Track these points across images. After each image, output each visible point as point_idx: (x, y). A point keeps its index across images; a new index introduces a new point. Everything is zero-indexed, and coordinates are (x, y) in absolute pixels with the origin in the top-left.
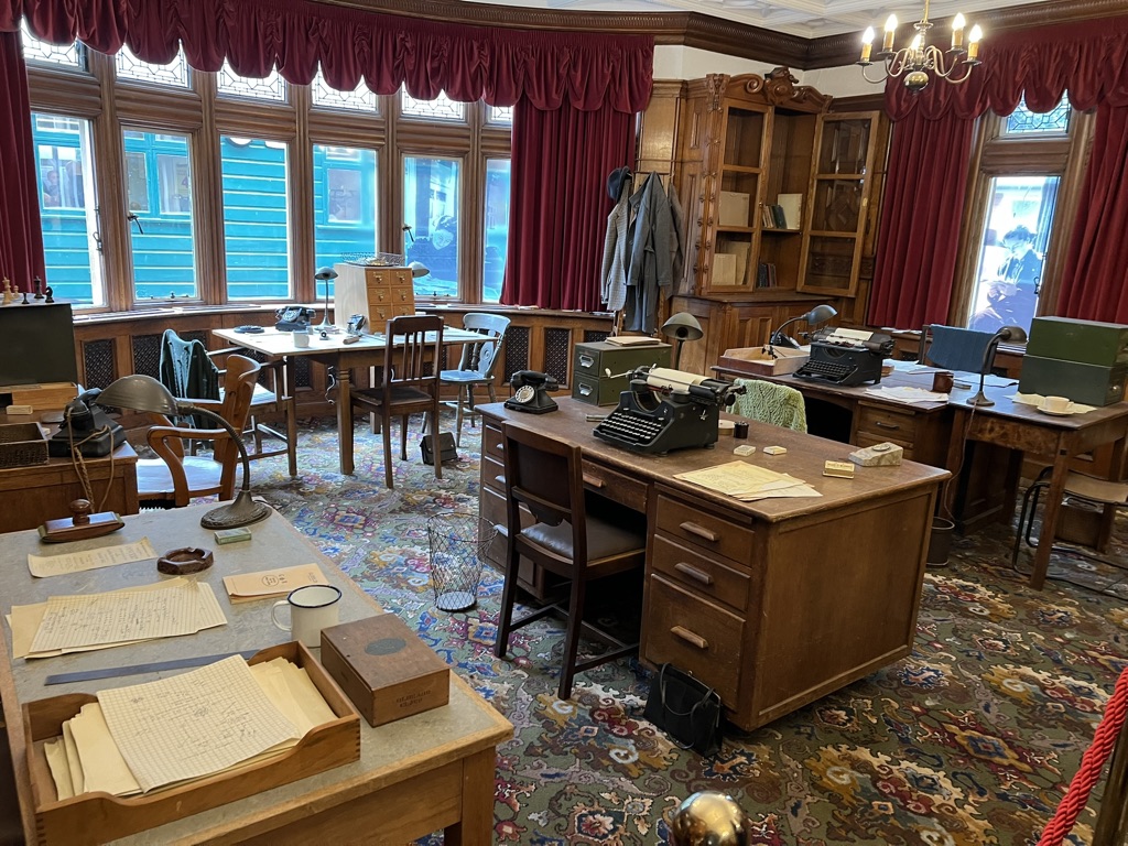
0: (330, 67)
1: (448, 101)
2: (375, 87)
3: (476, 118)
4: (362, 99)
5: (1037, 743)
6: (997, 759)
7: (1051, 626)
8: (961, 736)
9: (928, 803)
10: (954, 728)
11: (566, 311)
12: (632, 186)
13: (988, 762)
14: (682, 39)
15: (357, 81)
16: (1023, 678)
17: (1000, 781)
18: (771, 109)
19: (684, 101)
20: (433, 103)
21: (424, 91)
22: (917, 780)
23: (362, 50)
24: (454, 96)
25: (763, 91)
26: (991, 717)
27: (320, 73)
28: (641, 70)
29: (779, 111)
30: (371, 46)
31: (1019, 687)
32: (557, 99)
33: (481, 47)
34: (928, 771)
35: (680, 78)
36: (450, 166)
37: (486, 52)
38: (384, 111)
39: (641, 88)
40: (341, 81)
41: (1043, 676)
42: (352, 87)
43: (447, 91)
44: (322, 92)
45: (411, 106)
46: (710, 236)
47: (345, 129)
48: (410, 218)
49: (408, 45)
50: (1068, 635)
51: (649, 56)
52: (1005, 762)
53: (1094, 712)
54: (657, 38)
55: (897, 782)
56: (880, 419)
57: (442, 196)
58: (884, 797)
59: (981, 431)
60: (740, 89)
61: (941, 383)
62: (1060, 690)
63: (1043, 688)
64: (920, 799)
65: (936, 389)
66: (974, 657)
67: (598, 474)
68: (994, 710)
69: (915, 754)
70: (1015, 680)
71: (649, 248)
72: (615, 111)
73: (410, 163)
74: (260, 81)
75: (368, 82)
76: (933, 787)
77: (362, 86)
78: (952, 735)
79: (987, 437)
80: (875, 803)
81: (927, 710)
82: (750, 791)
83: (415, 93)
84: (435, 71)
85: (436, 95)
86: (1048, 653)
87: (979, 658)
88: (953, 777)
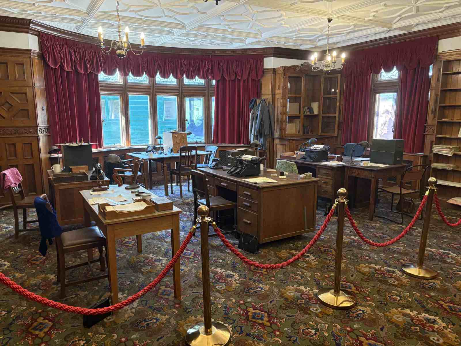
0: (161, 72)
1: (199, 80)
2: (176, 77)
3: (208, 84)
4: (172, 80)
12: (257, 103)
14: (272, 55)
15: (170, 75)
18: (304, 75)
19: (274, 75)
20: (194, 80)
21: (190, 76)
23: (171, 66)
24: (201, 78)
25: (300, 70)
27: (158, 73)
28: (259, 66)
30: (174, 65)
32: (233, 77)
33: (208, 63)
35: (272, 67)
36: (200, 100)
37: (210, 64)
38: (179, 83)
39: (259, 72)
40: (165, 75)
42: (168, 77)
43: (198, 76)
44: (159, 79)
45: (187, 81)
47: (167, 90)
49: (185, 63)
51: (262, 61)
54: (265, 55)
60: (292, 70)
73: (187, 100)
74: (140, 78)
75: (173, 75)
83: (188, 77)
84: (194, 71)
85: (195, 78)
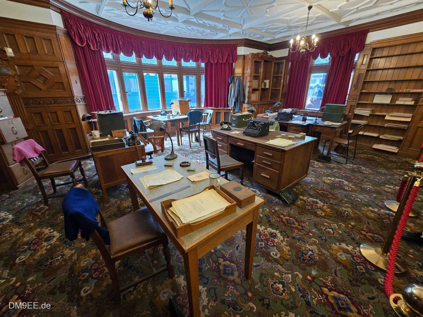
0: (166, 56)
1: (192, 62)
2: (177, 60)
3: (198, 66)
4: (173, 63)
5: (335, 192)
6: (328, 196)
7: (332, 169)
8: (320, 192)
9: (317, 206)
10: (318, 191)
11: (219, 108)
12: (234, 79)
13: (327, 197)
14: (243, 45)
16: (329, 179)
17: (330, 201)
18: (263, 61)
19: (244, 59)
20: (189, 63)
21: (187, 60)
22: (314, 202)
23: (173, 51)
25: (261, 57)
26: (325, 188)
27: (164, 57)
28: (234, 53)
29: (265, 61)
30: (175, 50)
31: (329, 182)
32: (216, 61)
33: (199, 49)
34: (315, 200)
35: (243, 54)
36: (193, 77)
37: (200, 51)
38: (178, 65)
39: (234, 57)
40: (169, 59)
41: (333, 179)
42: (171, 60)
43: (192, 60)
44: (165, 62)
45: (184, 64)
46: (251, 90)
47: (171, 70)
48: (185, 89)
49: (183, 50)
50: (335, 170)
51: (236, 49)
52: (330, 197)
53: (345, 186)
54: (238, 45)
55: (310, 202)
56: (294, 128)
57: (192, 84)
58: (308, 205)
59: (316, 129)
60: (256, 57)
61: (304, 119)
62: (337, 182)
63: (333, 181)
64: (315, 205)
65: (303, 121)
66: (318, 176)
67: (242, 143)
68: (325, 186)
69: (312, 196)
70: (328, 180)
71: (239, 93)
72: (229, 63)
73: (184, 77)
74: (151, 60)
75: (175, 59)
76: (317, 203)
77: (173, 59)
78: (318, 192)
79: (317, 130)
80: (306, 207)
81: (311, 188)
82: (281, 206)
83: (185, 61)
84: (189, 56)
85: (189, 61)
86: (332, 174)
87: (319, 176)
88: (320, 200)
